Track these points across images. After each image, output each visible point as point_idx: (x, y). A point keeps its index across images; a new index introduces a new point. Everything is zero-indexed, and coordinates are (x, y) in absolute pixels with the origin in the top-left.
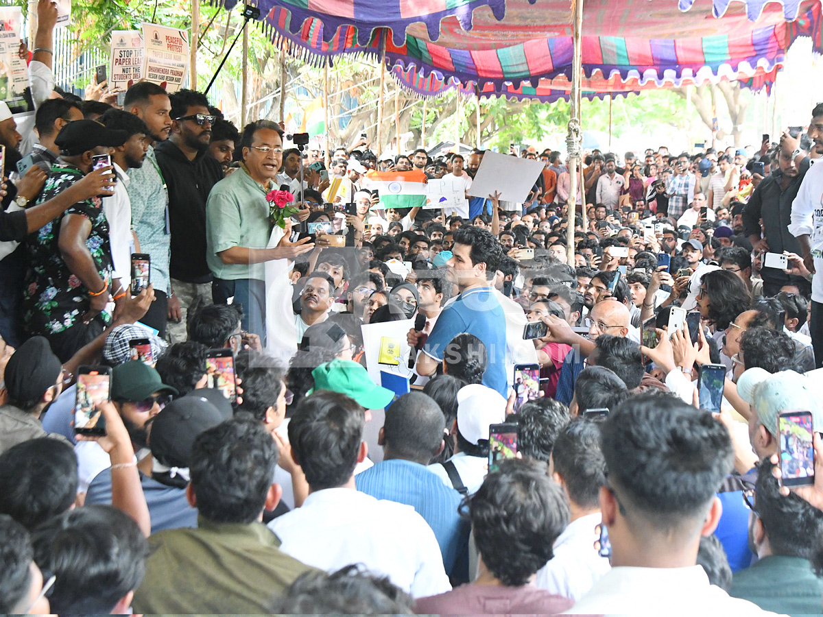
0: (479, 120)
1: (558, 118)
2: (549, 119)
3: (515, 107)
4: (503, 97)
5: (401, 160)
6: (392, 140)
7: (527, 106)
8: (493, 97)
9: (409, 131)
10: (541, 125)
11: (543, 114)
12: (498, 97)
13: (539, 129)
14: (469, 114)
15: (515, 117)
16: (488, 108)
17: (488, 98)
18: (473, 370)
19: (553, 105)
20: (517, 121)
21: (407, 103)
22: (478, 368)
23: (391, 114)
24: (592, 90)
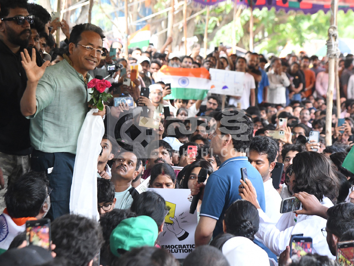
0: (252, 28)
1: (318, 28)
2: (310, 28)
3: (281, 18)
4: (273, 9)
5: (186, 59)
6: (180, 43)
7: (292, 18)
8: (265, 9)
9: (194, 35)
10: (303, 34)
11: (305, 25)
12: (269, 9)
13: (301, 37)
14: (244, 22)
15: (282, 26)
16: (260, 18)
17: (261, 9)
18: (246, 229)
19: (314, 16)
20: (284, 30)
21: (193, 13)
22: (250, 228)
23: (179, 21)
24: (347, 5)
